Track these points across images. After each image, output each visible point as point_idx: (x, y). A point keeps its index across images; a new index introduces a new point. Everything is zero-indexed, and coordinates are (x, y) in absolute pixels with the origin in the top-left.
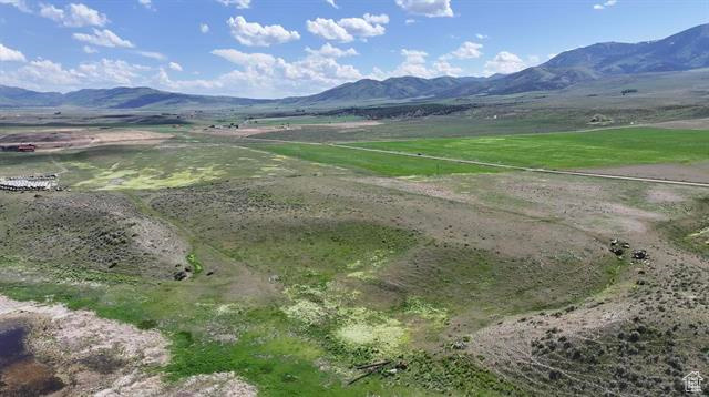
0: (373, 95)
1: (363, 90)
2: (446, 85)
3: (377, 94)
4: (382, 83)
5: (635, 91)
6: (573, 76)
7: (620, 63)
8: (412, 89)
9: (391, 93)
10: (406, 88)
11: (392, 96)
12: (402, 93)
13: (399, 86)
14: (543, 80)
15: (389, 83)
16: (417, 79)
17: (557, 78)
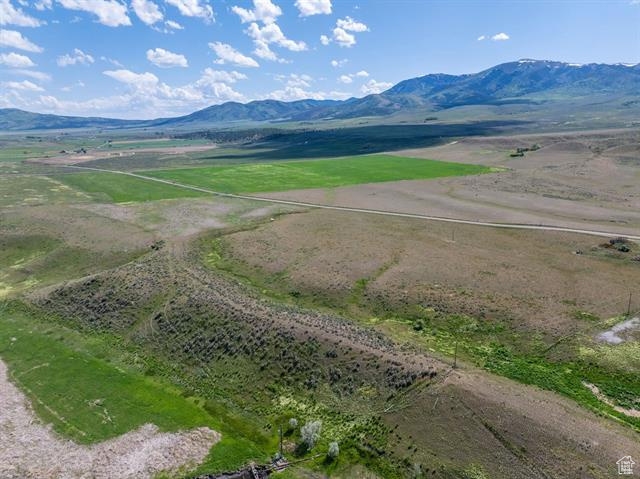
0: (236, 116)
1: (228, 112)
2: (304, 108)
3: (240, 116)
4: (246, 106)
5: (435, 119)
6: (405, 103)
7: (444, 92)
8: (273, 112)
9: (253, 115)
10: (267, 110)
11: (254, 118)
12: (263, 116)
13: (261, 109)
14: (380, 106)
15: (252, 106)
16: (277, 102)
17: (391, 105)
